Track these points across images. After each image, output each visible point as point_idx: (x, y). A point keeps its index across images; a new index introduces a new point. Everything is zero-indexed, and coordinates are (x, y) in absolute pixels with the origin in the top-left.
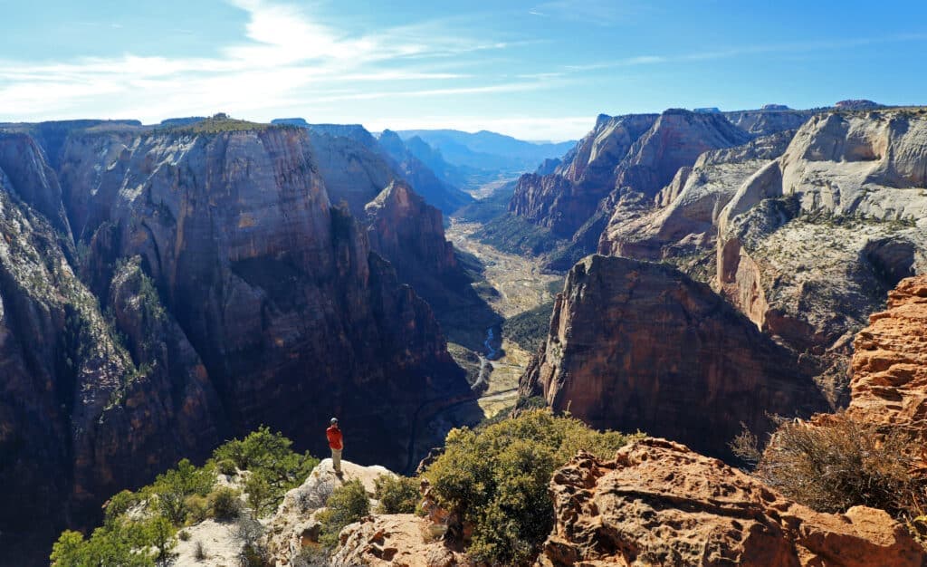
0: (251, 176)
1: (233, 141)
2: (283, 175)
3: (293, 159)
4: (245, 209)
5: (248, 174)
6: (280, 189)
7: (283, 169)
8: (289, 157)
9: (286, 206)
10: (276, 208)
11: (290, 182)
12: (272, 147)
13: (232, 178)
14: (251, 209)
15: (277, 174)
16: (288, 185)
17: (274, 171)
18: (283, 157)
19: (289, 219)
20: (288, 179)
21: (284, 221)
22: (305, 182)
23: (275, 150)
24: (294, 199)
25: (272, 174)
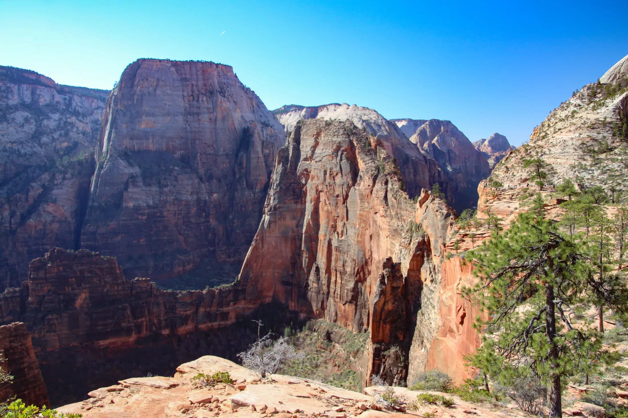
0: (158, 92)
1: (145, 66)
2: (192, 95)
3: (205, 85)
4: (148, 114)
5: (155, 90)
6: (187, 105)
7: (193, 91)
8: (201, 83)
9: (190, 118)
10: (180, 119)
11: (198, 101)
12: (185, 74)
13: (140, 91)
14: (153, 115)
15: (185, 94)
16: (195, 103)
17: (183, 91)
18: (194, 83)
19: (191, 128)
20: (196, 98)
21: (186, 128)
22: (213, 103)
23: (188, 76)
24: (198, 114)
25: (182, 93)
